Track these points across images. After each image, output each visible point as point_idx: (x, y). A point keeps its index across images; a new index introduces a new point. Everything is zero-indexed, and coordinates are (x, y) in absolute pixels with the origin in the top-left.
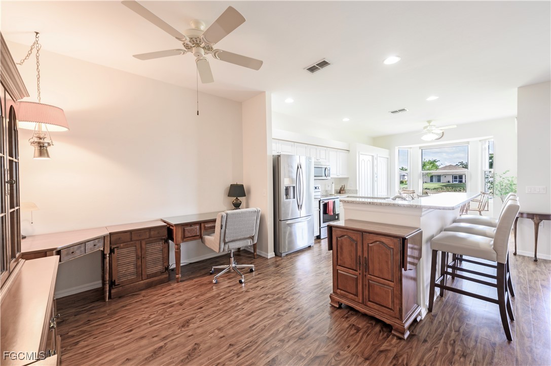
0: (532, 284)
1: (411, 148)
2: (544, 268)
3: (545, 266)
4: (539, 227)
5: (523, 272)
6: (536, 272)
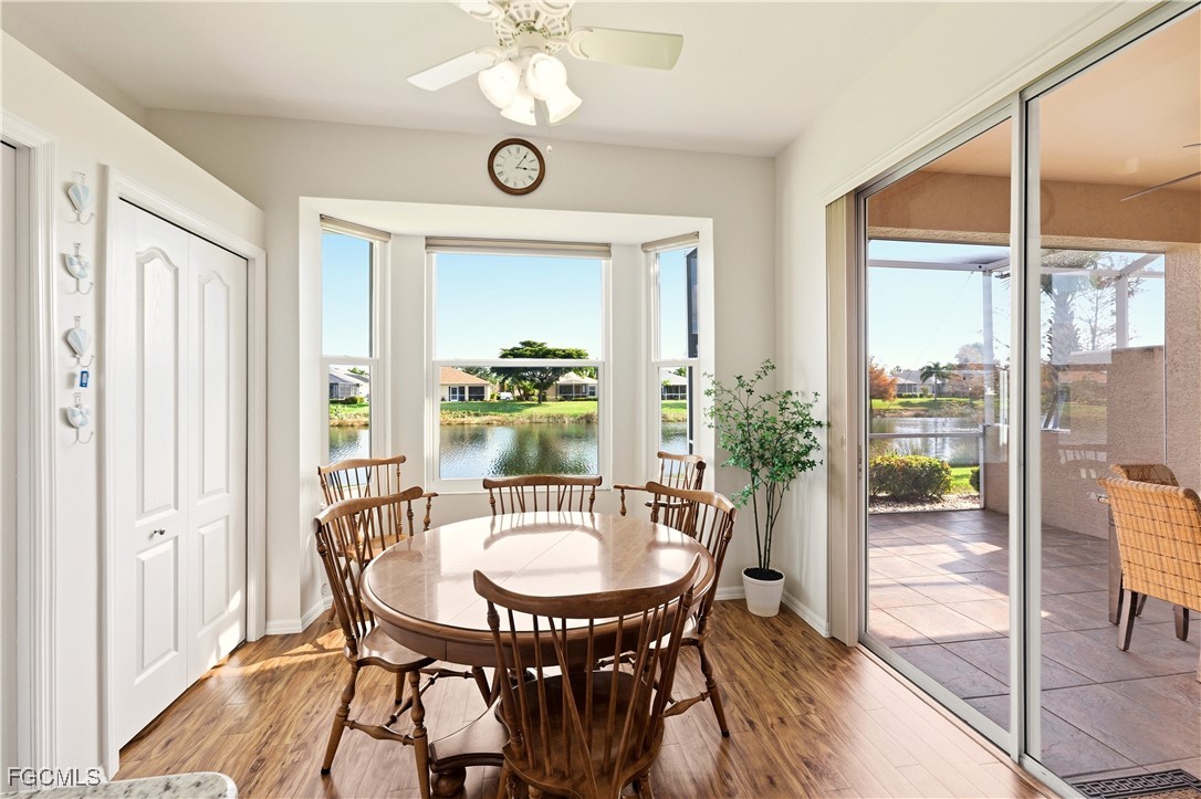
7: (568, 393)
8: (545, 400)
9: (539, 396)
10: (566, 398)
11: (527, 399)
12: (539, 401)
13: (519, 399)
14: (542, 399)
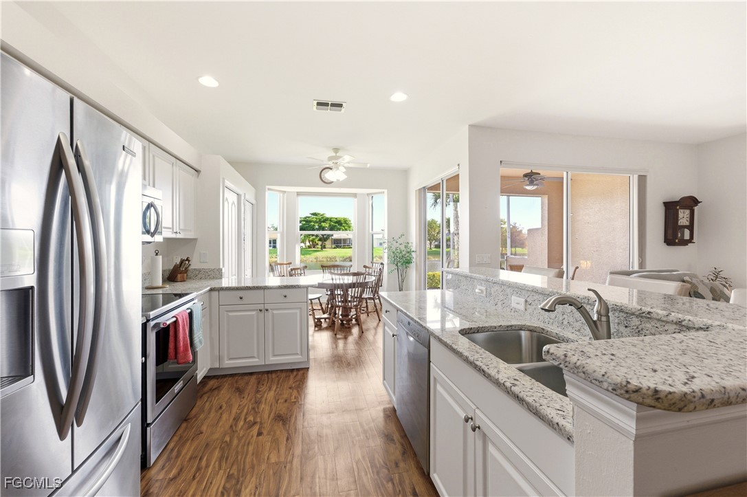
1: (285, 192)
7: (338, 243)
8: (325, 248)
9: (321, 245)
10: (337, 247)
11: (314, 247)
12: (322, 248)
13: (309, 247)
14: (323, 247)
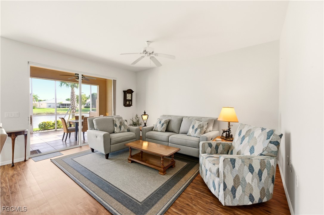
0: (13, 189)
2: (19, 169)
3: (20, 168)
4: (15, 141)
5: (5, 181)
6: (14, 176)
